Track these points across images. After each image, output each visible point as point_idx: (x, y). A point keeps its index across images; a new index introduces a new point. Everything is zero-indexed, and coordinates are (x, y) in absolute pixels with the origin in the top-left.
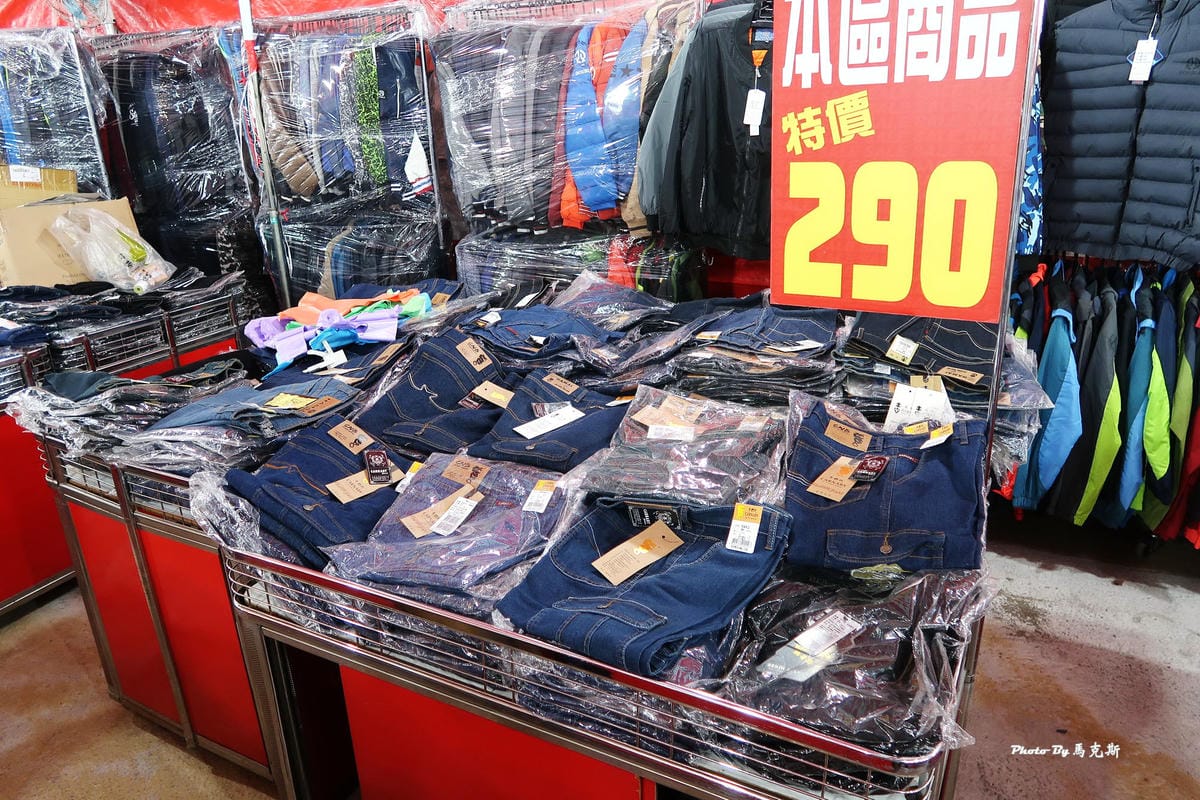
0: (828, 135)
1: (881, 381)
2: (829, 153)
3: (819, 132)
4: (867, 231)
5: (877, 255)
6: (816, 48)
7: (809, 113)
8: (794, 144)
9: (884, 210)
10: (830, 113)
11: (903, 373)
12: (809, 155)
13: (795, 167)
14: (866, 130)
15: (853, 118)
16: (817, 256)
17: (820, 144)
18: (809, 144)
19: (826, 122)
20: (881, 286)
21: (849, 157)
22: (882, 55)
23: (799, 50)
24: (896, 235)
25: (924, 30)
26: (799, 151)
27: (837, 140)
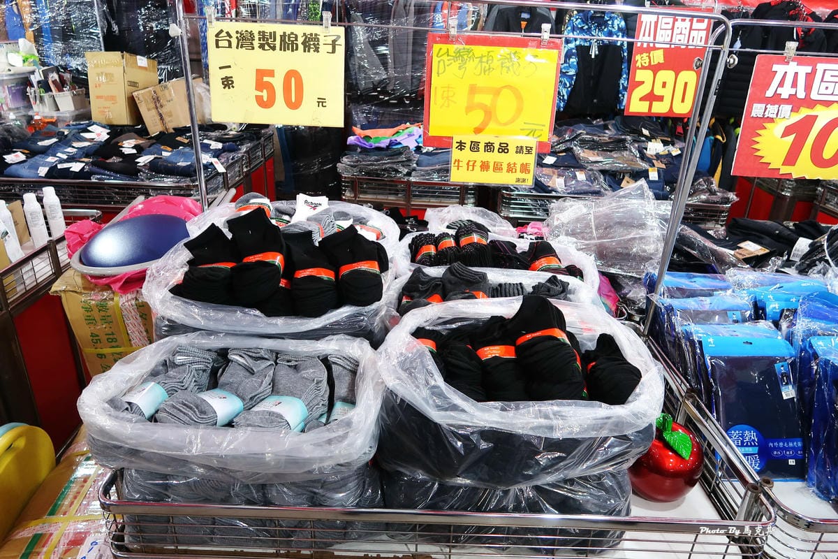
0: (650, 62)
1: (644, 142)
2: (650, 67)
3: (647, 61)
4: (658, 91)
5: (661, 98)
6: (649, 35)
7: (645, 55)
8: (639, 64)
9: (664, 85)
10: (651, 55)
11: (649, 139)
12: (643, 68)
13: (638, 71)
14: (662, 61)
15: (658, 57)
16: (642, 99)
17: (647, 65)
18: (644, 64)
19: (650, 58)
20: (660, 108)
21: (655, 69)
22: (669, 39)
23: (644, 35)
24: (667, 93)
25: (681, 33)
26: (640, 66)
27: (652, 63)
